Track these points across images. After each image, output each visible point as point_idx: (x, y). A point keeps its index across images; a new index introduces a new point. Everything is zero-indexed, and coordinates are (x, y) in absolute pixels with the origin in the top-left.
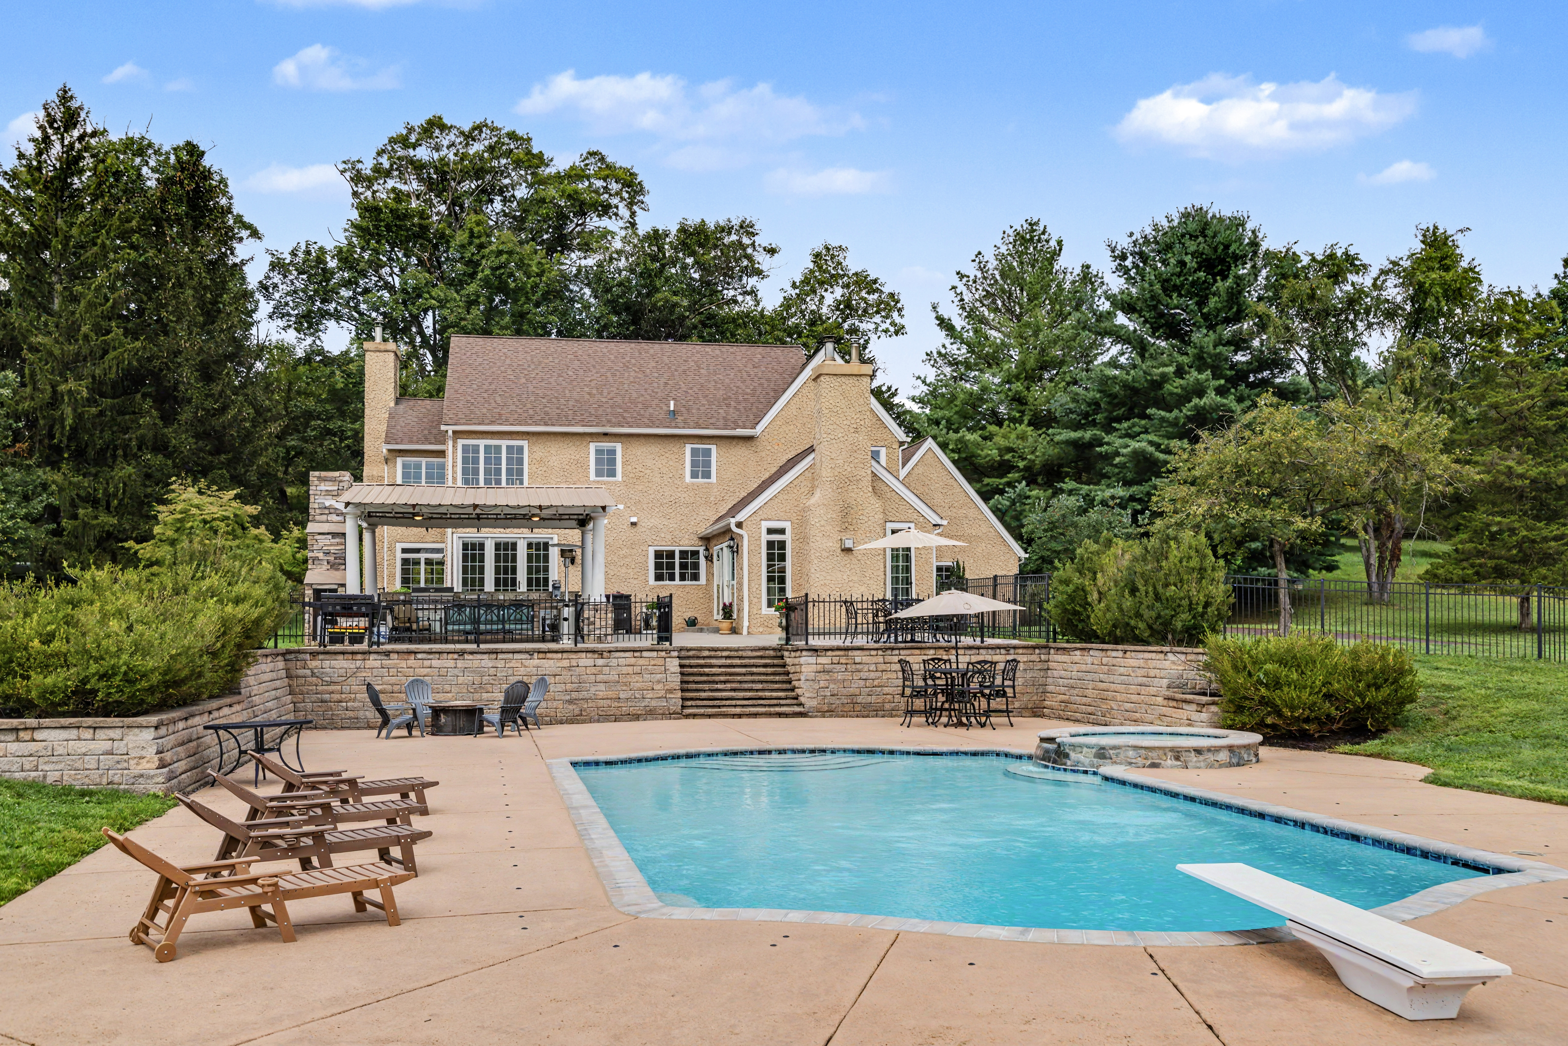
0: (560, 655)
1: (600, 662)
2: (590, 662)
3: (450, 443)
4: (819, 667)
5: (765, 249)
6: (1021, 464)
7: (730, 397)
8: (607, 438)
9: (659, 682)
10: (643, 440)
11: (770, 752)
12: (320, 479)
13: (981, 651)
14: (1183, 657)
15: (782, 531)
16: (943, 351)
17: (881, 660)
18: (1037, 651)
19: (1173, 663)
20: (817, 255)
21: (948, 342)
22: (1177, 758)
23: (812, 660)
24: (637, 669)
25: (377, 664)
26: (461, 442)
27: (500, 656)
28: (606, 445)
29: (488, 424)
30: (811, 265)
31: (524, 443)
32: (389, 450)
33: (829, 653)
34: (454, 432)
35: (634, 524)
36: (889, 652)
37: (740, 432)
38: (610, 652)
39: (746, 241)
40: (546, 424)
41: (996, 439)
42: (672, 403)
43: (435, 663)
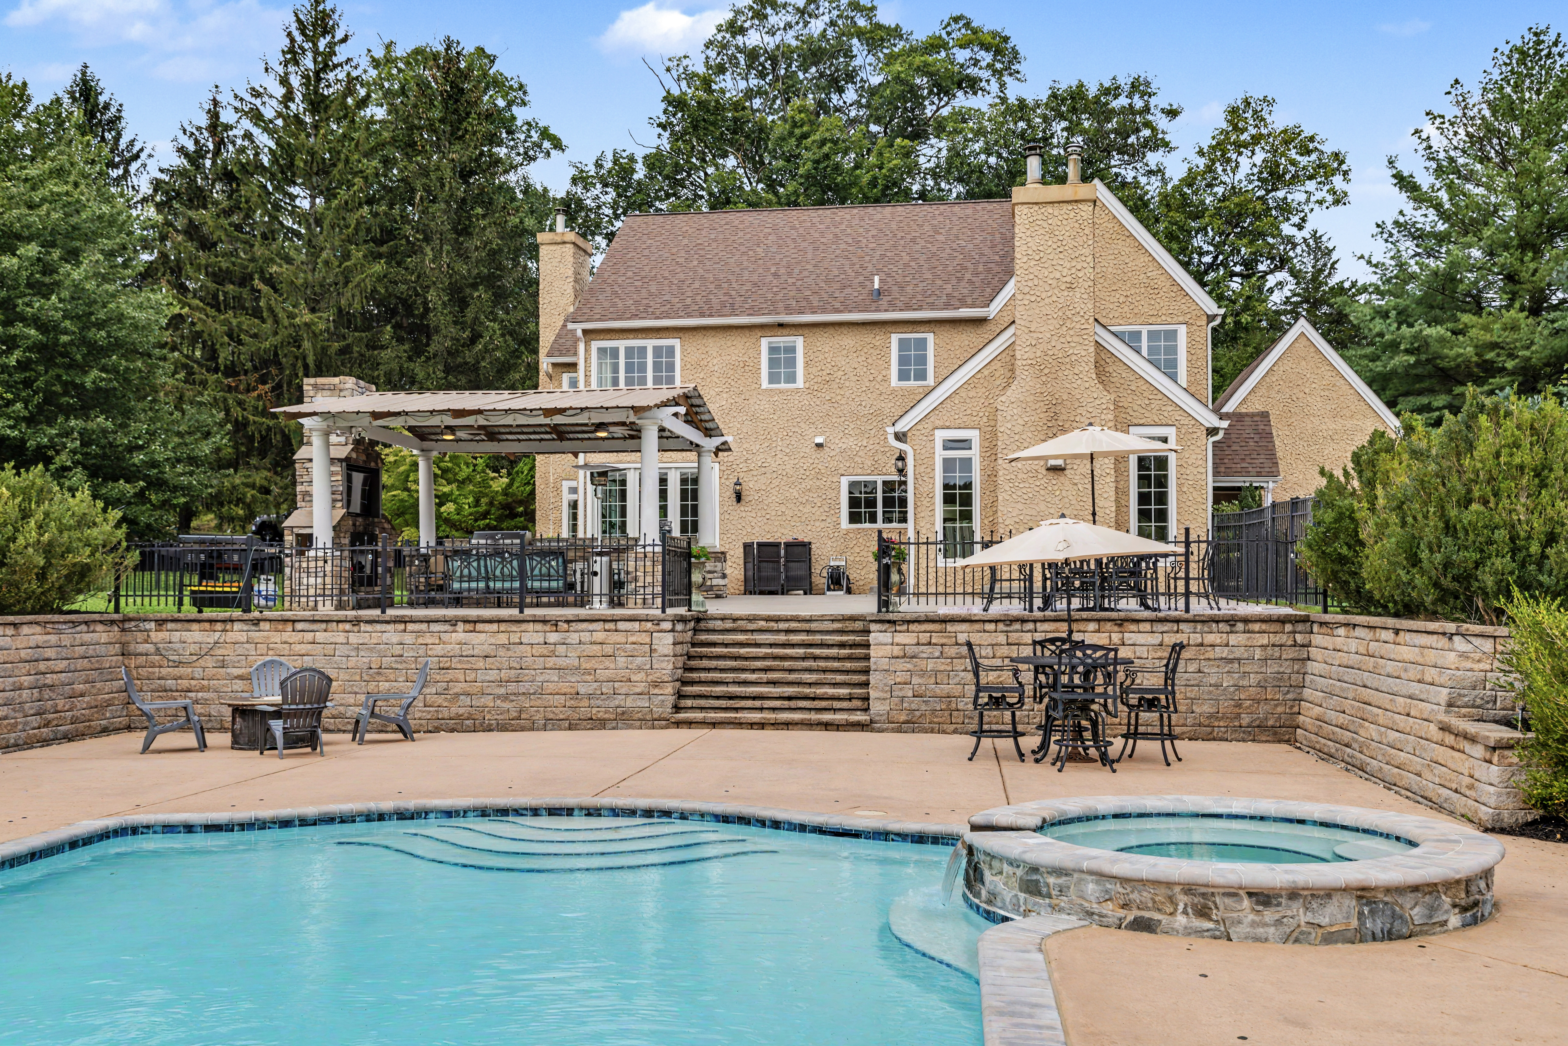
0: (495, 627)
1: (553, 637)
2: (539, 638)
3: (581, 347)
4: (897, 651)
5: (1163, 110)
6: (1510, 365)
7: (966, 268)
8: (781, 331)
9: (640, 669)
10: (831, 330)
11: (569, 812)
12: (315, 386)
13: (1182, 626)
14: (1487, 645)
15: (964, 444)
16: (1402, 220)
17: (1002, 638)
18: (1288, 627)
19: (1463, 655)
20: (1233, 112)
21: (1409, 208)
22: (1203, 913)
23: (886, 637)
24: (608, 649)
25: (243, 637)
26: (595, 345)
27: (410, 627)
28: (782, 340)
29: (629, 319)
30: (1224, 125)
31: (676, 343)
32: (554, 365)
33: (912, 627)
34: (585, 332)
35: (820, 446)
36: (1017, 626)
37: (965, 312)
38: (568, 622)
39: (1139, 104)
40: (702, 315)
41: (1473, 332)
42: (876, 279)
43: (320, 636)
